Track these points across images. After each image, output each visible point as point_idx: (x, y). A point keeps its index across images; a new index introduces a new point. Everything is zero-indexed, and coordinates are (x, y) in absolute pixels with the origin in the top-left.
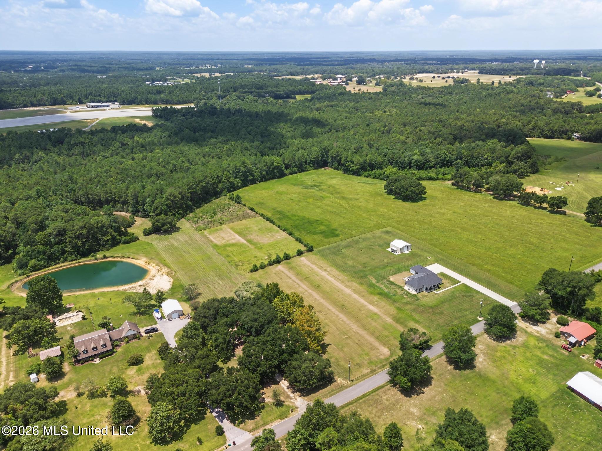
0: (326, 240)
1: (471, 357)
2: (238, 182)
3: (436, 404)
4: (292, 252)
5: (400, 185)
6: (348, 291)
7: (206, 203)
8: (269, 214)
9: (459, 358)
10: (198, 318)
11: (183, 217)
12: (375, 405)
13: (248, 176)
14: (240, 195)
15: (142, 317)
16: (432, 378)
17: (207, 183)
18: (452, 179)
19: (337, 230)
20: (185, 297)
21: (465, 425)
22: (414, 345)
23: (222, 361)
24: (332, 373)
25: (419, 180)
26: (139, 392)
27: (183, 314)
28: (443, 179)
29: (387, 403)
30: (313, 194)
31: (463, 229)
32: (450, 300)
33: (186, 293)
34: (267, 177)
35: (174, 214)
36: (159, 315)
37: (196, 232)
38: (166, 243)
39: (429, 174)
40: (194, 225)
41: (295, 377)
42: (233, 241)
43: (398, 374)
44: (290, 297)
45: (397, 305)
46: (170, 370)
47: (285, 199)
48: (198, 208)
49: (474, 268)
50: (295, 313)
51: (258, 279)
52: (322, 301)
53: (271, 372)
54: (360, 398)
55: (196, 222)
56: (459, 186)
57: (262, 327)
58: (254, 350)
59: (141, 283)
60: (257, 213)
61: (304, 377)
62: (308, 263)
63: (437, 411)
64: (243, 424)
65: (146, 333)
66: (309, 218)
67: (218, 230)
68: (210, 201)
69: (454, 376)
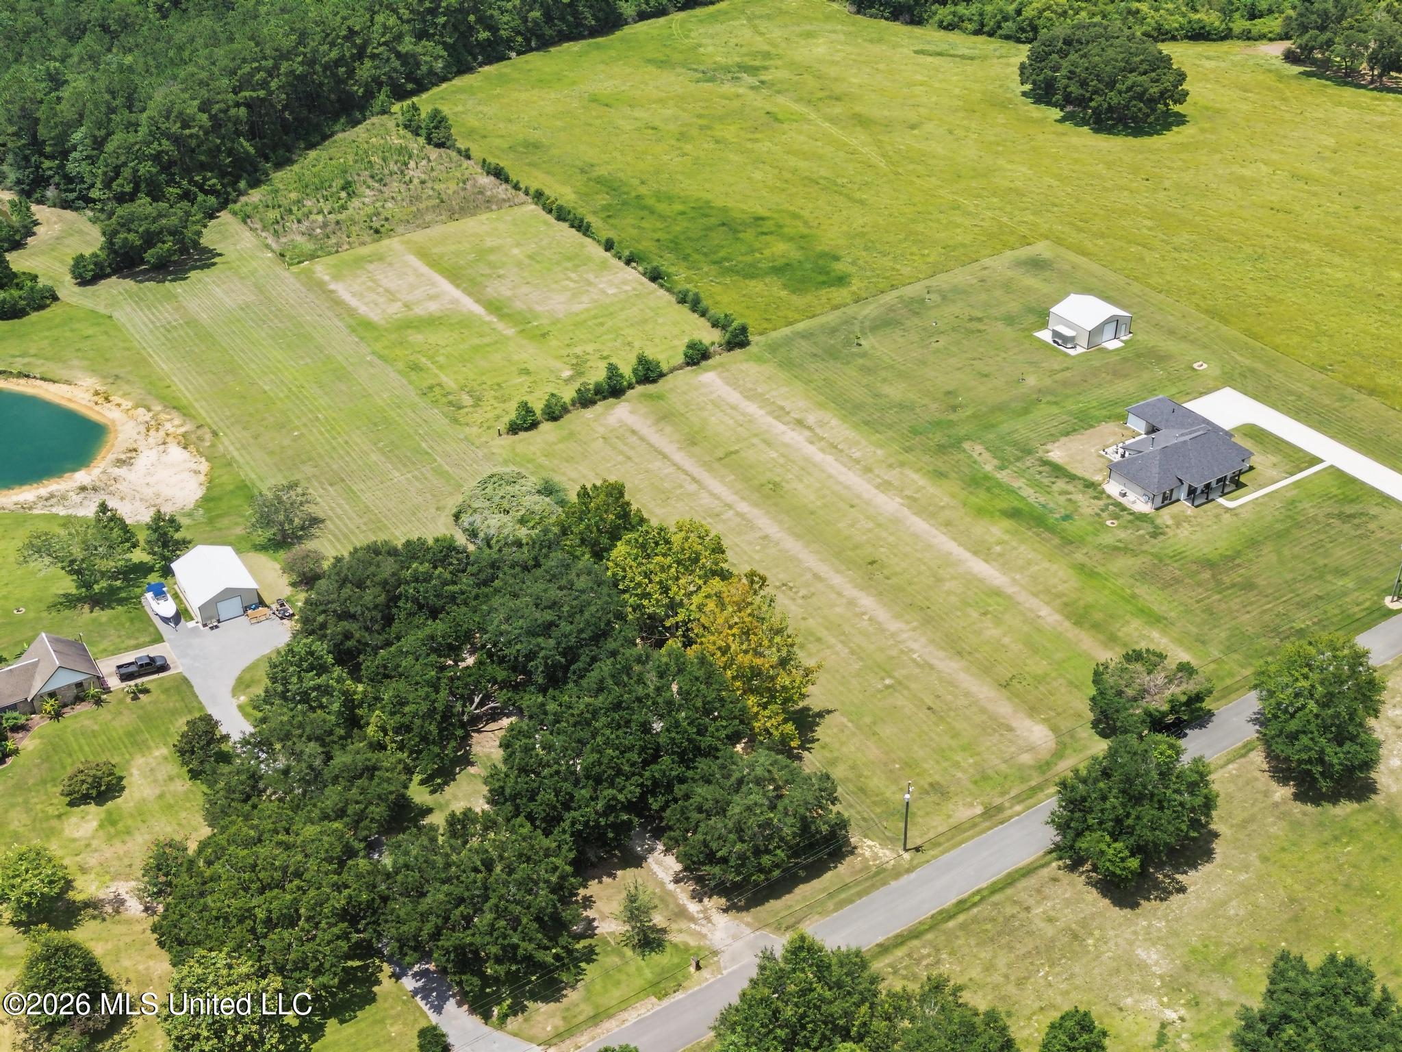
0: (798, 301)
1: (1363, 755)
2: (431, 54)
3: (1233, 930)
4: (667, 354)
5: (1084, 63)
6: (889, 504)
7: (312, 146)
8: (565, 194)
9: (1321, 761)
10: (321, 619)
11: (223, 205)
12: (1004, 940)
13: (471, 28)
14: (446, 110)
15: (102, 615)
16: (1216, 835)
17: (311, 62)
18: (1287, 37)
19: (836, 258)
20: (263, 535)
21: (1344, 1013)
22: (1148, 714)
23: (422, 783)
24: (843, 824)
25: (1156, 40)
26: (119, 903)
27: (261, 603)
28: (1247, 36)
29: (1050, 931)
30: (736, 104)
31: (1330, 244)
32: (1281, 535)
33: (265, 520)
34: (548, 32)
35: (187, 196)
36: (167, 608)
37: (280, 270)
38: (166, 313)
39: (1197, 17)
40: (270, 241)
41: (705, 844)
42: (433, 307)
43: (1089, 828)
44: (677, 539)
45: (1079, 556)
46: (233, 829)
47: (627, 126)
48: (279, 165)
49: (1373, 403)
50: (696, 600)
51: (542, 460)
52: (792, 545)
53: (614, 826)
54: (948, 915)
55: (277, 228)
56: (1314, 62)
57: (571, 654)
58: (548, 747)
59: (82, 477)
60: (516, 187)
61: (739, 847)
62: (734, 397)
63: (1233, 955)
64: (520, 1017)
65: (125, 677)
66: (725, 210)
67: (370, 259)
68: (325, 137)
69: (1295, 825)
